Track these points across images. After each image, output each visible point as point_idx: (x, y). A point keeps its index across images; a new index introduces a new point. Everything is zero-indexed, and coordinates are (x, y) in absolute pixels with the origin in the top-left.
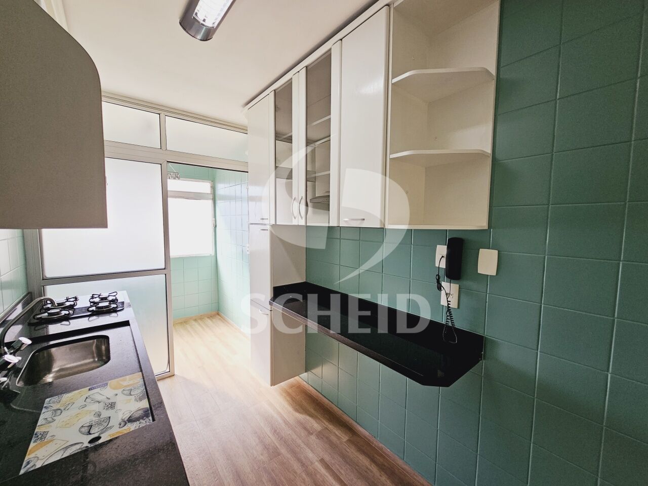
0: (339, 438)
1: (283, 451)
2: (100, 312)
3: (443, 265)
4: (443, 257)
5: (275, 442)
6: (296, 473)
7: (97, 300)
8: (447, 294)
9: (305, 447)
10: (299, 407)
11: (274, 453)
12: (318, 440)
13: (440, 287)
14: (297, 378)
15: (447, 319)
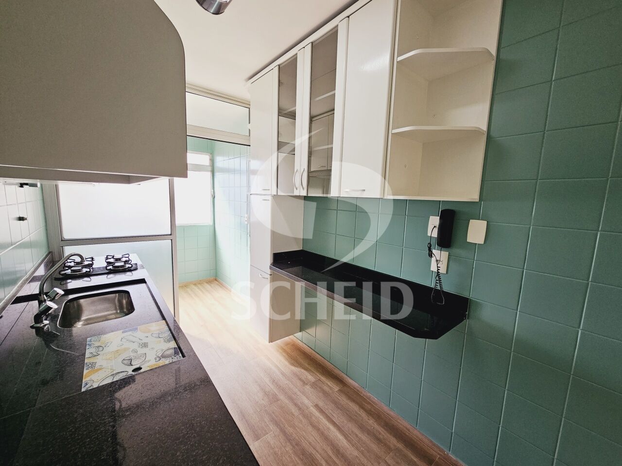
0: (331, 388)
1: (282, 397)
2: (116, 271)
3: (435, 234)
4: (435, 227)
5: (274, 390)
6: (294, 415)
7: (112, 260)
8: (437, 261)
9: (301, 394)
10: (294, 361)
11: (274, 399)
12: (312, 390)
13: (431, 255)
14: (291, 337)
15: (436, 283)
